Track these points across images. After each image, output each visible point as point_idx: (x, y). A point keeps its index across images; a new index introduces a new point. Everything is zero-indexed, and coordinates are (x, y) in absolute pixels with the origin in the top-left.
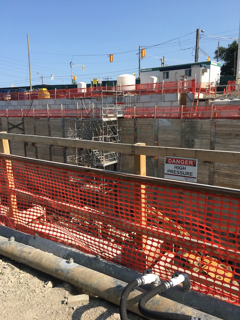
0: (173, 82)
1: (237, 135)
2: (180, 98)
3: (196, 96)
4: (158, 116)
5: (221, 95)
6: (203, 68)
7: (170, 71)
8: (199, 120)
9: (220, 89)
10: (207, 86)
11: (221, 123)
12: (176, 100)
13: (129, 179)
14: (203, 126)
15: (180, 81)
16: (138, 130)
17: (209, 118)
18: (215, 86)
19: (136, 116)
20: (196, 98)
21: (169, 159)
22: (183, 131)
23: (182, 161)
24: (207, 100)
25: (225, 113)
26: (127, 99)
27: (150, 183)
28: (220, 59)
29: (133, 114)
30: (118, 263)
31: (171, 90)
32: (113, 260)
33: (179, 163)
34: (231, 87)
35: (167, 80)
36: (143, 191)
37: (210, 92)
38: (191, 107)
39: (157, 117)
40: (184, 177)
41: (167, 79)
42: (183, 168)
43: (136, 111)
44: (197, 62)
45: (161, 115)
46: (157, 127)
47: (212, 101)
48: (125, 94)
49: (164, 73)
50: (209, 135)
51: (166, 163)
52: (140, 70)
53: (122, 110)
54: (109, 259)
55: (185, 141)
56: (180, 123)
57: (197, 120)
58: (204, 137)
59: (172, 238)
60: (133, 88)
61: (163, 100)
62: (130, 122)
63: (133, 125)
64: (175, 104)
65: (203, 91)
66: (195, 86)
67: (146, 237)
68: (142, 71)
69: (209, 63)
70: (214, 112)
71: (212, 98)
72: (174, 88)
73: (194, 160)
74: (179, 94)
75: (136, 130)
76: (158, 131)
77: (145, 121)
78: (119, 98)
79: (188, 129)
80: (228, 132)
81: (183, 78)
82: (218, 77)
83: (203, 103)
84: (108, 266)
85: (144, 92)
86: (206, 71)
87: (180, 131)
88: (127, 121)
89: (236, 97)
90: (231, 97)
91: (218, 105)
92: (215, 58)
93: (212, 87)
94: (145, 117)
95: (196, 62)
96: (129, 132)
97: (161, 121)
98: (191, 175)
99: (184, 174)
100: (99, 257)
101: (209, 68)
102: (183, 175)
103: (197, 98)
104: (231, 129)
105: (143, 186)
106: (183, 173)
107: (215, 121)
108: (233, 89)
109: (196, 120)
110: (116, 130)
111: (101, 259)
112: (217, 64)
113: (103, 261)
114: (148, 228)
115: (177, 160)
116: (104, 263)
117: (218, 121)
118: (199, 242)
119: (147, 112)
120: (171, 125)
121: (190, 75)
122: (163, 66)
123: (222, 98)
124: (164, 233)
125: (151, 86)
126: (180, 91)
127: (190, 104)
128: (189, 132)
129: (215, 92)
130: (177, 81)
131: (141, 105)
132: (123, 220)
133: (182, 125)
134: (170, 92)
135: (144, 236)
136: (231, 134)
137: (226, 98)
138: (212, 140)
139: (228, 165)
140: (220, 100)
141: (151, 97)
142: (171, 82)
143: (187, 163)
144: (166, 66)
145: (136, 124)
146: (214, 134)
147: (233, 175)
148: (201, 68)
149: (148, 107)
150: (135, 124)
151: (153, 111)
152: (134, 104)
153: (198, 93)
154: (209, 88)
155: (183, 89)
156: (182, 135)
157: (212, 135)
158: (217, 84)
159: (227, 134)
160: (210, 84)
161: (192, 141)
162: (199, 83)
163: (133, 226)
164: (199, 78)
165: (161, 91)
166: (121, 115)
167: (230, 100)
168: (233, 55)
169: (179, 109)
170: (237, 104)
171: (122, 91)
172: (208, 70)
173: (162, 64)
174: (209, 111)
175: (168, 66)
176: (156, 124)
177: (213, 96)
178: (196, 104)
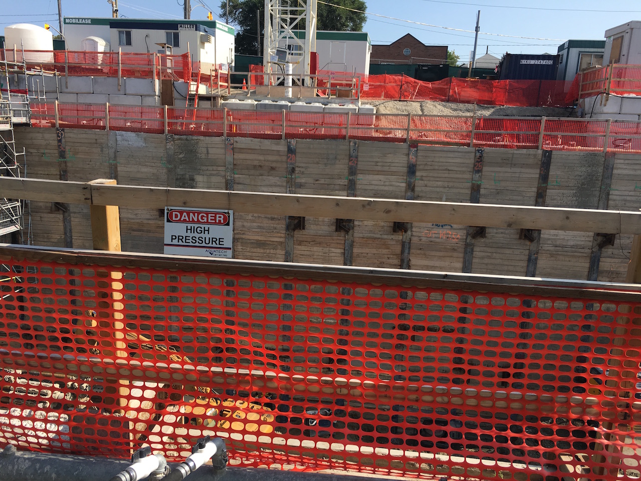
0: (142, 54)
1: (273, 169)
2: (160, 90)
3: (193, 88)
4: (114, 124)
5: (238, 91)
6: (201, 33)
7: (133, 30)
8: (202, 138)
9: (236, 79)
10: (213, 70)
11: (243, 146)
12: (152, 93)
13: (82, 261)
14: (211, 151)
15: (156, 55)
16: (69, 155)
17: (220, 135)
18: (227, 73)
19: (60, 122)
20: (192, 93)
21: (174, 213)
22: (170, 160)
23: (202, 217)
24: (215, 98)
25: (249, 127)
26: (36, 83)
27: (133, 267)
28: (231, 20)
29: (54, 117)
30: (63, 452)
31: (139, 71)
32: (50, 449)
33: (196, 220)
34: (256, 77)
35: (128, 49)
36: (117, 286)
37: (220, 83)
38: (183, 111)
39: (112, 128)
40: (206, 249)
41: (128, 47)
42: (205, 230)
43: (61, 110)
44: (189, 18)
45: (121, 123)
46: (113, 150)
47: (223, 102)
48: (29, 69)
49: (120, 32)
50: (223, 168)
51: (168, 221)
52: (62, 19)
53: (25, 107)
54: (40, 449)
55: (177, 179)
56: (165, 142)
57: (199, 138)
58: (213, 172)
59: (186, 375)
60: (49, 58)
61: (122, 92)
62: (47, 136)
63: (56, 143)
64: (149, 101)
65: (205, 79)
66: (188, 69)
67: (127, 382)
68: (67, 21)
69: (212, 25)
70: (229, 123)
71: (222, 96)
72: (146, 68)
73: (225, 213)
74: (157, 82)
75: (62, 154)
76: (115, 157)
77: (84, 136)
78: (13, 78)
79: (181, 156)
80: (256, 163)
81: (163, 47)
82: (231, 55)
83: (206, 104)
84: (38, 466)
85: (76, 70)
86: (208, 41)
87: (165, 159)
88: (39, 132)
89: (266, 97)
90: (258, 97)
91: (236, 110)
92: (221, 16)
93: (221, 74)
94: (84, 127)
95: (187, 20)
96: (45, 159)
97: (122, 135)
98: (221, 243)
99: (207, 242)
100: (14, 449)
101: (214, 35)
102: (204, 244)
103: (195, 93)
104: (261, 158)
105: (117, 275)
106: (203, 240)
107: (232, 141)
108: (259, 81)
109: (196, 138)
110: (12, 154)
111: (19, 454)
112: (229, 28)
113: (25, 456)
114: (132, 362)
115: (191, 215)
116: (27, 461)
117: (237, 142)
118: (241, 371)
119: (88, 114)
120: (144, 145)
121: (176, 44)
122: (115, 18)
123: (241, 97)
124: (168, 368)
125: (93, 59)
126: (158, 74)
127: (181, 105)
128: (183, 161)
129: (229, 84)
130: (151, 52)
131: (71, 99)
132: (69, 356)
133: (168, 147)
134: (136, 74)
135: (122, 382)
136: (261, 166)
137: (249, 98)
138: (229, 178)
139: (259, 224)
140: (237, 101)
141: (95, 82)
142: (137, 54)
143: (211, 220)
144: (123, 18)
145: (63, 140)
146: (232, 166)
147: (268, 242)
148: (198, 32)
149: (90, 105)
150: (60, 141)
151: (100, 114)
152: (53, 95)
153: (196, 83)
154: (216, 76)
155: (164, 71)
156: (170, 166)
157: (227, 168)
158: (230, 68)
159: (255, 167)
160: (218, 68)
161: (190, 180)
162: (197, 64)
163: (95, 364)
164: (196, 54)
165: (116, 71)
166: (23, 120)
167: (256, 103)
168: (256, 16)
169: (160, 114)
170: (268, 110)
171: (20, 62)
172: (212, 38)
173: (114, 12)
174: (220, 122)
175: (126, 18)
176: (111, 142)
177: (224, 91)
178: (194, 105)
